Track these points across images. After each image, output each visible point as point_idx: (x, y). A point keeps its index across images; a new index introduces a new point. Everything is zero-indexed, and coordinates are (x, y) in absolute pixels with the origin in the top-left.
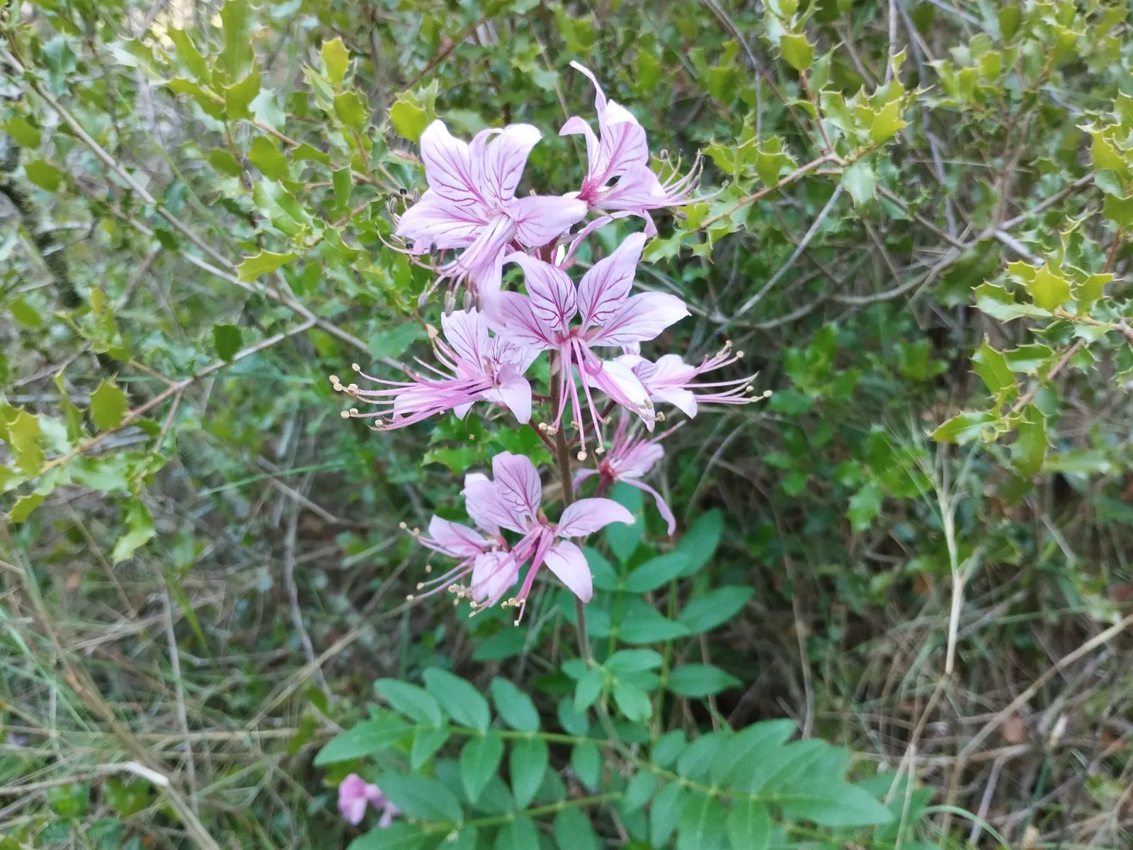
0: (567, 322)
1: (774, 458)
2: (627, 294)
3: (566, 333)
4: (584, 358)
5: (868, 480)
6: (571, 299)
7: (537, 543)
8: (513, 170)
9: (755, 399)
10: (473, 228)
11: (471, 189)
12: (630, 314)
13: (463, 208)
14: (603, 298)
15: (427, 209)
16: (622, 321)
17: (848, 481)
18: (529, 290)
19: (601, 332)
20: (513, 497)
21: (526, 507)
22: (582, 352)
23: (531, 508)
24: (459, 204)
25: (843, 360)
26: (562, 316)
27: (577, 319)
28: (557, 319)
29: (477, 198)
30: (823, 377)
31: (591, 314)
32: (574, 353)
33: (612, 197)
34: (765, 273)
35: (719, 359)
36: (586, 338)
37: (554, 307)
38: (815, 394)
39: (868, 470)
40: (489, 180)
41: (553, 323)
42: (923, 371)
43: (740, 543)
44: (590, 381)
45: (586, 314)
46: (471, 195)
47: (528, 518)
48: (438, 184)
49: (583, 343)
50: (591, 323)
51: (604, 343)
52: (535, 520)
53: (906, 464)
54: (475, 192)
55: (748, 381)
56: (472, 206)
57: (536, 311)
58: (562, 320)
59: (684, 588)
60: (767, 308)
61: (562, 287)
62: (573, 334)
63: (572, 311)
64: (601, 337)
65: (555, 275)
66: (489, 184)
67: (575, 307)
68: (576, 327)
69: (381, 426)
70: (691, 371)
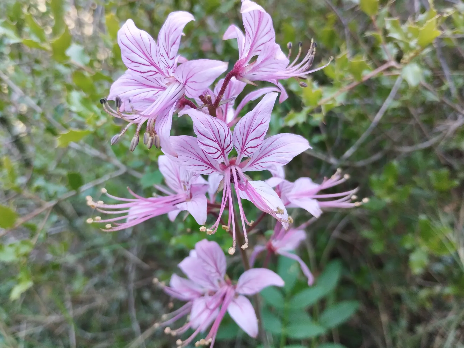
0: (227, 155)
1: (366, 233)
2: (265, 134)
3: (227, 163)
4: (239, 179)
5: (419, 246)
6: (228, 139)
7: (224, 297)
8: (174, 43)
9: (357, 204)
10: (157, 91)
11: (152, 64)
12: (270, 148)
13: (148, 78)
14: (250, 137)
15: (125, 80)
16: (265, 154)
17: (408, 245)
18: (196, 133)
19: (251, 162)
20: (209, 268)
21: (217, 274)
22: (238, 176)
23: (220, 274)
24: (145, 75)
25: (401, 181)
26: (223, 150)
27: (234, 154)
28: (219, 153)
29: (157, 70)
30: (391, 191)
31: (243, 150)
32: (232, 176)
33: (253, 70)
34: (356, 136)
35: (334, 181)
36: (241, 166)
37: (216, 145)
38: (388, 199)
39: (420, 240)
40: (162, 56)
41: (216, 155)
42: (445, 185)
43: (351, 276)
44: (242, 195)
45: (240, 149)
46: (152, 68)
47: (219, 281)
48: (130, 62)
49: (239, 170)
50: (243, 156)
51: (253, 169)
52: (223, 282)
53: (441, 237)
54: (155, 66)
55: (352, 193)
56: (154, 76)
57: (203, 147)
58: (223, 154)
59: (323, 303)
60: (358, 155)
61: (222, 131)
62: (232, 163)
63: (230, 147)
64: (251, 165)
65: (216, 123)
66: (162, 58)
67: (232, 145)
68: (234, 159)
69: (110, 228)
70: (315, 187)
